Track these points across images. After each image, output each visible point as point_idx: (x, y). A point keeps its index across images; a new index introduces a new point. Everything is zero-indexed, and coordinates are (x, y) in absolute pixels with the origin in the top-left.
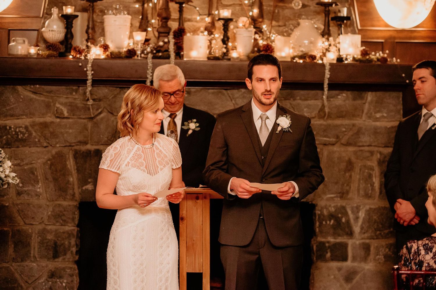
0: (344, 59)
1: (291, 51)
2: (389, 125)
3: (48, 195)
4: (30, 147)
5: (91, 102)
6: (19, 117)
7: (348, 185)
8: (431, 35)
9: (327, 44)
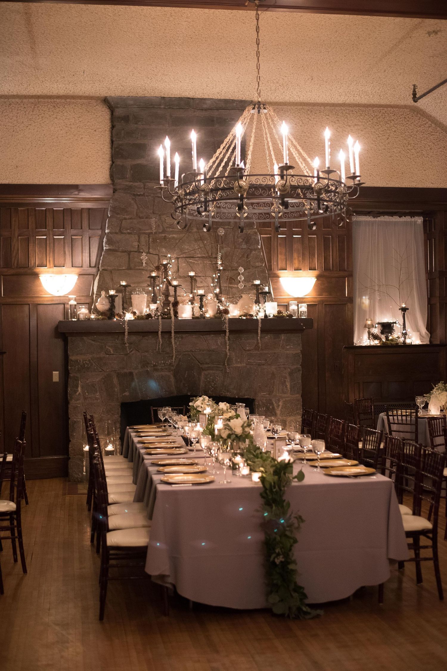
0: (268, 315)
1: (239, 312)
2: (294, 352)
3: (103, 399)
4: (92, 372)
5: (127, 345)
6: (85, 355)
7: (272, 387)
8: (314, 300)
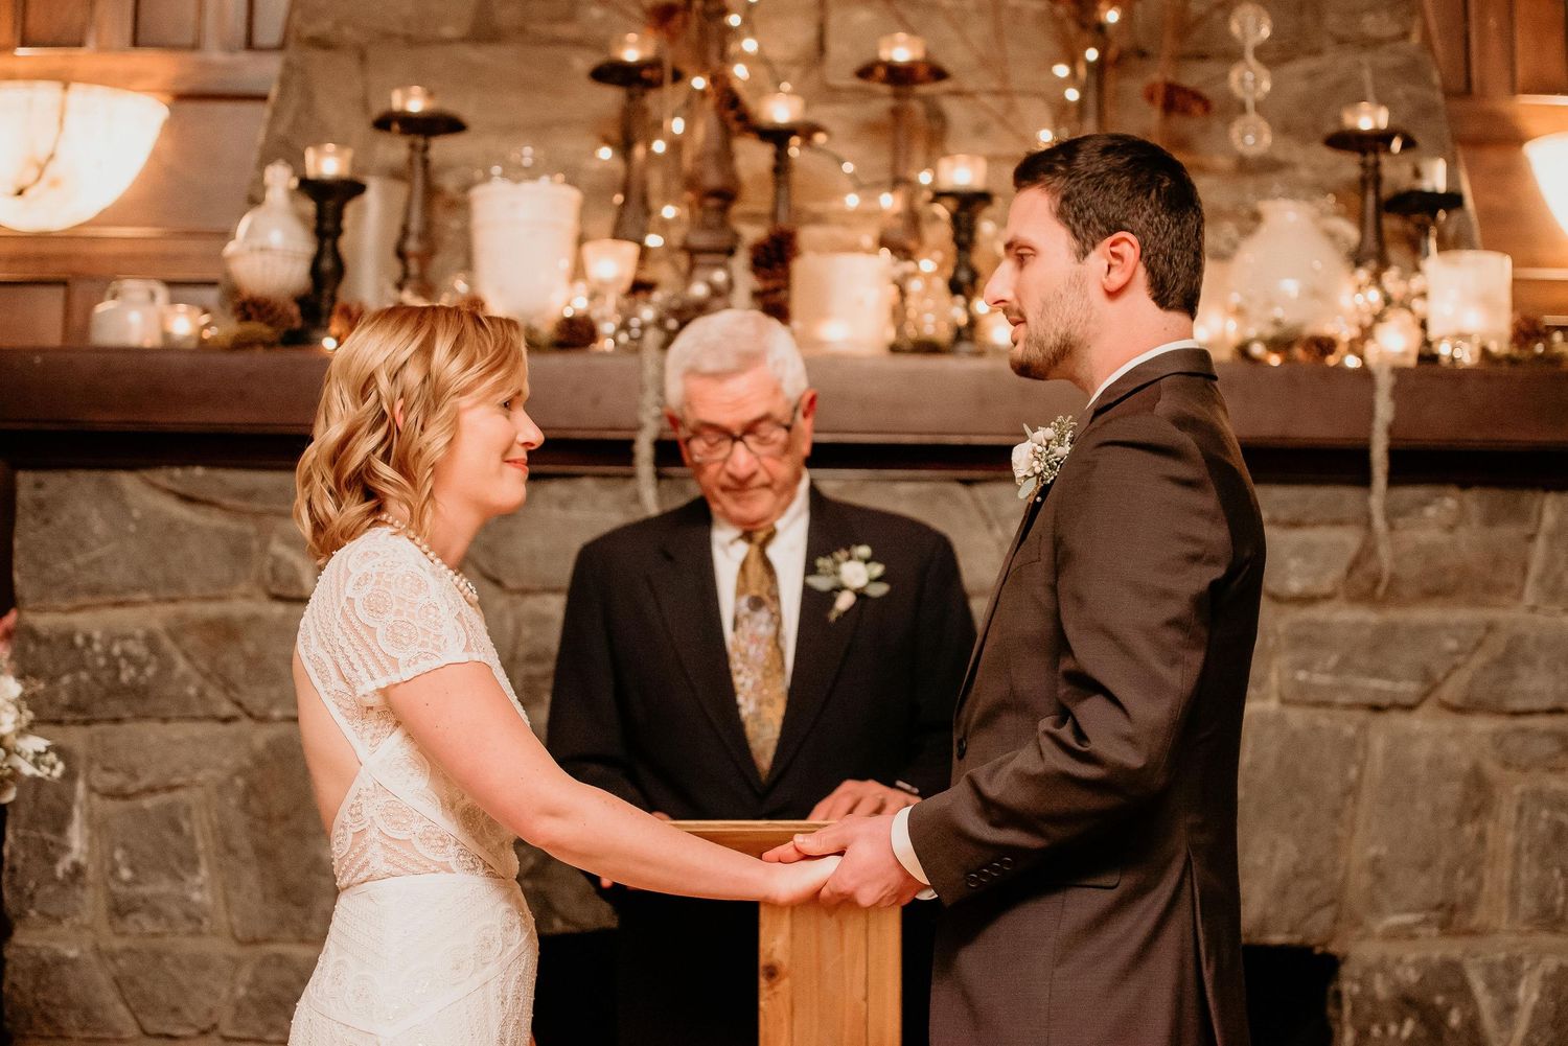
3: (236, 919)
6: (122, 598)
7: (1470, 874)
9: (1374, 296)
